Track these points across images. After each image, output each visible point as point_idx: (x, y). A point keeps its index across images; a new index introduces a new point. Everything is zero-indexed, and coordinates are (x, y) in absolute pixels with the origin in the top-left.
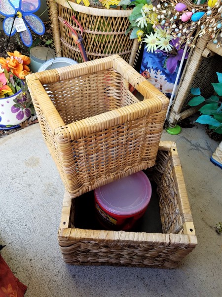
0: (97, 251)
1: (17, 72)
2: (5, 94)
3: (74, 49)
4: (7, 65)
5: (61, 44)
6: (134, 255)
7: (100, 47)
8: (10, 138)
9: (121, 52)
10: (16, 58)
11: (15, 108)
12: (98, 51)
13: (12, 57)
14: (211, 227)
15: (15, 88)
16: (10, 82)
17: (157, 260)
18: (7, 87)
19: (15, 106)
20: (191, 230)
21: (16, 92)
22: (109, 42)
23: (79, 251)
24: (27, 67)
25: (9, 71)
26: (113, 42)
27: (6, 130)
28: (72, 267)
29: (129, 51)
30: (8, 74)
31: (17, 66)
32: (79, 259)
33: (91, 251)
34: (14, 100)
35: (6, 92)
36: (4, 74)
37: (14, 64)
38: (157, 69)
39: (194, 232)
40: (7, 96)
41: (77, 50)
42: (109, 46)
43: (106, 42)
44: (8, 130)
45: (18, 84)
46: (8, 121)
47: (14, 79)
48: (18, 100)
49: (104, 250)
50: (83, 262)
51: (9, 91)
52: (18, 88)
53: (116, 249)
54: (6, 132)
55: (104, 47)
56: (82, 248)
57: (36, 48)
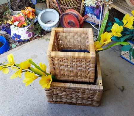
0: (61, 94)
1: (29, 16)
2: (23, 26)
3: (55, 5)
4: (25, 13)
5: (49, 2)
6: (78, 97)
7: (66, 4)
8: (25, 45)
9: (76, 5)
10: (29, 10)
11: (27, 32)
12: (66, 6)
13: (27, 10)
14: (119, 88)
15: (28, 23)
16: (26, 20)
17: (89, 101)
18: (25, 22)
19: (27, 31)
20: (101, 83)
21: (28, 25)
22: (70, 2)
23: (53, 94)
24: (34, 13)
25: (26, 15)
26: (72, 2)
27: (22, 42)
28: (51, 105)
29: (80, 5)
30: (25, 17)
31: (29, 13)
32: (54, 100)
33: (59, 95)
34: (27, 28)
35: (24, 24)
36: (23, 17)
37: (28, 13)
38: (92, 14)
39: (102, 84)
40: (24, 26)
41: (56, 5)
42: (70, 3)
43: (69, 2)
44: (23, 42)
45: (29, 21)
46: (24, 38)
47: (28, 18)
48: (29, 28)
49: (64, 93)
50: (56, 102)
51: (25, 24)
52: (29, 23)
53: (69, 93)
54: (22, 43)
55: (68, 4)
56: (55, 92)
57: (38, 4)
